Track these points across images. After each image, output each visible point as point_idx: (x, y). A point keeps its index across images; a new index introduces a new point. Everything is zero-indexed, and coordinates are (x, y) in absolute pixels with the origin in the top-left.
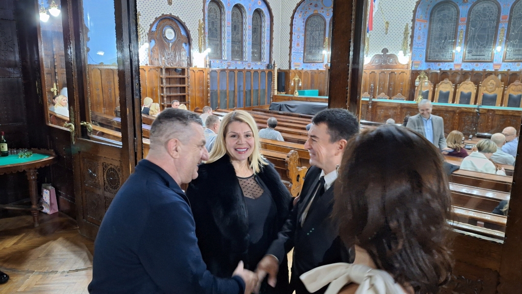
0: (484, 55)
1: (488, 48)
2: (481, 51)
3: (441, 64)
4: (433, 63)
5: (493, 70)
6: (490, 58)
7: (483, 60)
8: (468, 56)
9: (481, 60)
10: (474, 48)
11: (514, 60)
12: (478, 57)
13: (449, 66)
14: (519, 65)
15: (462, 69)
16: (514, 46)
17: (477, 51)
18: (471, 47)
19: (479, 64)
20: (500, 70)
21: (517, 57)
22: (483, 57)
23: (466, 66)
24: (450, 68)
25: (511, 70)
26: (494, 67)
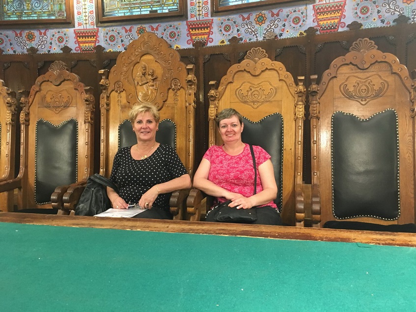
3: (36, 33)
4: (10, 33)
5: (191, 46)
13: (61, 40)
14: (261, 20)
15: (100, 49)
19: (147, 27)
20: (209, 45)
23: (112, 38)
24: (62, 45)
25: (241, 39)
26: (191, 35)
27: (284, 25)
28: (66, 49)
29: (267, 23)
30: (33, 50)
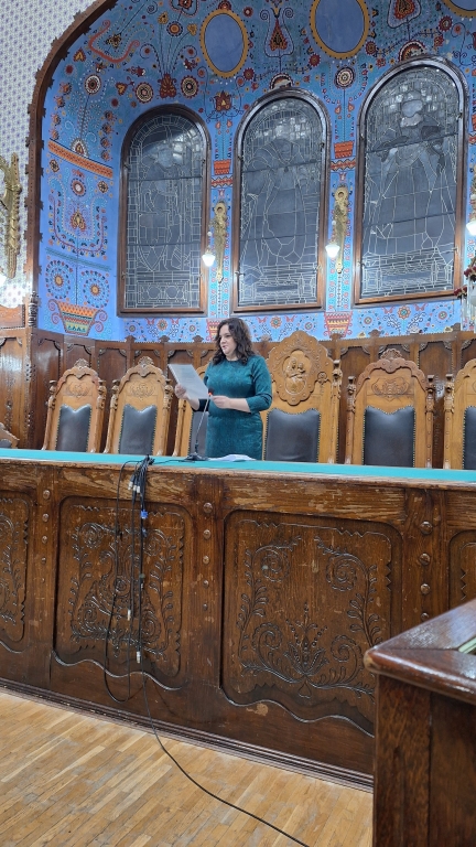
0: (296, 287)
1: (305, 260)
2: (283, 274)
3: (168, 321)
4: (143, 321)
5: (327, 338)
6: (313, 295)
7: (294, 305)
8: (247, 292)
9: (286, 305)
10: (263, 263)
11: (387, 296)
12: (276, 294)
13: (192, 329)
14: (405, 314)
16: (382, 245)
17: (271, 275)
18: (252, 260)
19: (282, 317)
20: (347, 337)
21: (396, 284)
22: (291, 293)
24: (194, 334)
25: (383, 332)
26: (328, 326)
27: (430, 320)
28: (198, 339)
29: (411, 316)
30: (165, 339)
